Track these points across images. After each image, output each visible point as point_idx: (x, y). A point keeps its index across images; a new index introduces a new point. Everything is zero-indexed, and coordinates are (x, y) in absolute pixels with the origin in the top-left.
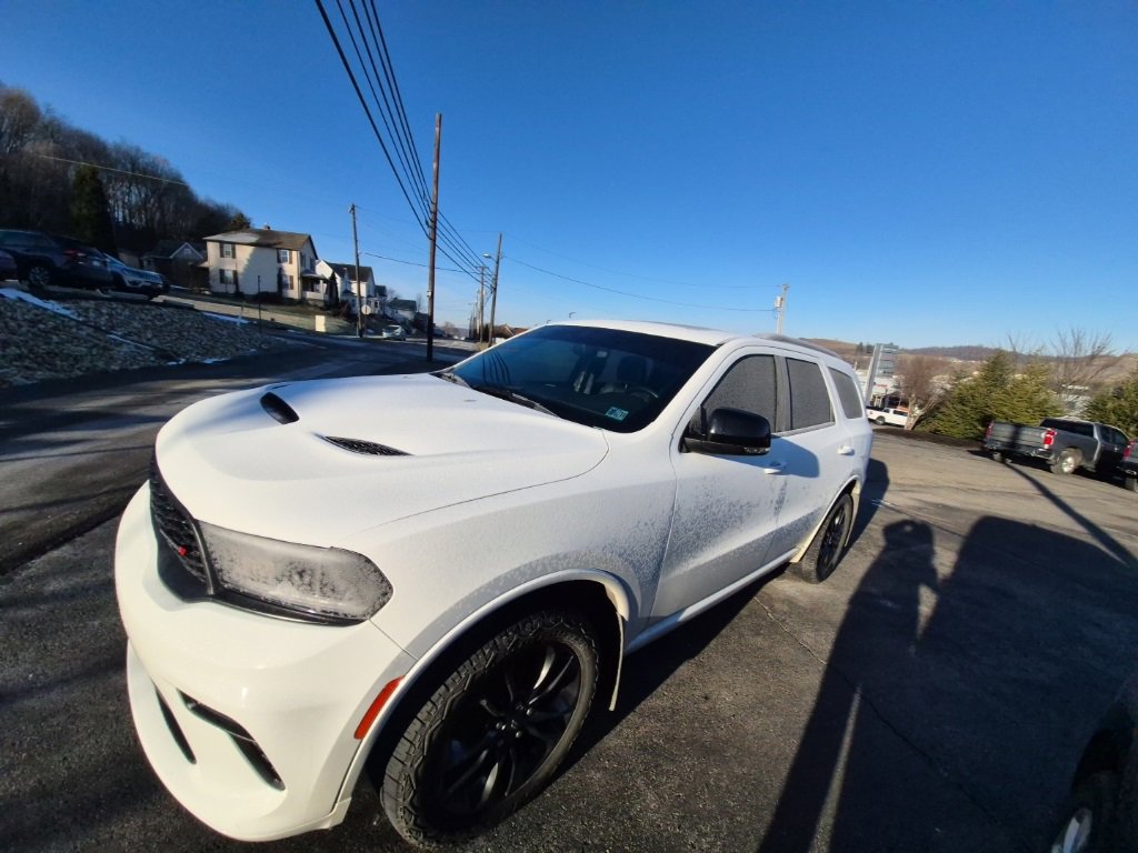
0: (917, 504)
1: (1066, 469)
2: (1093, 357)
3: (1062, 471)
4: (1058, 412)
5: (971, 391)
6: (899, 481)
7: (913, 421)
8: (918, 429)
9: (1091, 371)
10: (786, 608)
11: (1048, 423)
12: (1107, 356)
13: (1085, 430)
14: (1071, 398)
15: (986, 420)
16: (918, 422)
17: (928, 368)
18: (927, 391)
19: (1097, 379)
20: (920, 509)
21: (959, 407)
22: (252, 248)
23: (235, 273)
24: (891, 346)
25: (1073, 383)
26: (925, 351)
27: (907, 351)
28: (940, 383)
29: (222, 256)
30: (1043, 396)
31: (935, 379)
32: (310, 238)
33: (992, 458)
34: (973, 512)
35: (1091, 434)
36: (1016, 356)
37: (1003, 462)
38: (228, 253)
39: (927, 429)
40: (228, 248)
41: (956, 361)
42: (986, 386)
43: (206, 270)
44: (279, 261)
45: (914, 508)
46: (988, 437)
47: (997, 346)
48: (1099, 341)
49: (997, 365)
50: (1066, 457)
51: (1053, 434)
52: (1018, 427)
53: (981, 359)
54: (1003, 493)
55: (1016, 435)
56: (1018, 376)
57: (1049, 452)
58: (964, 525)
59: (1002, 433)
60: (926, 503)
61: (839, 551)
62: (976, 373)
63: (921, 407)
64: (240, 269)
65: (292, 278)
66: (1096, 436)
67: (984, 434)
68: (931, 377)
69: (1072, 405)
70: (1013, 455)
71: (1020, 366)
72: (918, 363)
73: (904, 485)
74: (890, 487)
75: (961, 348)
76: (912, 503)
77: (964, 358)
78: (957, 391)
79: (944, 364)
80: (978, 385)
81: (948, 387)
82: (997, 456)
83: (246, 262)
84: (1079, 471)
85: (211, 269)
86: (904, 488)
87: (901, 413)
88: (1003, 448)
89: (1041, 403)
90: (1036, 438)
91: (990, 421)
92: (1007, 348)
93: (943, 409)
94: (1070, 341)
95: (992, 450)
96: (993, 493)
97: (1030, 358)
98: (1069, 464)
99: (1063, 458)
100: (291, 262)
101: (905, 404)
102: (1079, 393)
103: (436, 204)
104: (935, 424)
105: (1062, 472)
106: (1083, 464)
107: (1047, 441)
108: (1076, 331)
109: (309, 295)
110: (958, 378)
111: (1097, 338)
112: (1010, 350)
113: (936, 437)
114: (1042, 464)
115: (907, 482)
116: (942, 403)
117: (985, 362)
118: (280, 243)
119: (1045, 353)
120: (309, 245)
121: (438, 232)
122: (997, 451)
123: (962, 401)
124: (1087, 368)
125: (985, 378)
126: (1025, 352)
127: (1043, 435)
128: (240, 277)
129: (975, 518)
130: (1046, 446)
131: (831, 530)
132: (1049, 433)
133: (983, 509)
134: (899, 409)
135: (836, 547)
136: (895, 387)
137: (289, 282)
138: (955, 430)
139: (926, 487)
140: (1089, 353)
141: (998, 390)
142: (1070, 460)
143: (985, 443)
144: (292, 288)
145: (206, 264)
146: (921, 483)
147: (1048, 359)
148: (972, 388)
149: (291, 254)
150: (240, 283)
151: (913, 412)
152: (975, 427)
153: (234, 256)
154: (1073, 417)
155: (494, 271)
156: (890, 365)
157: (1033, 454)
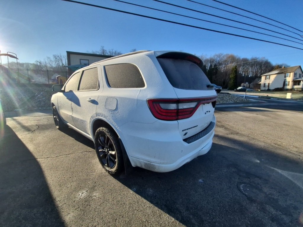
22: (276, 75)
23: (269, 84)
29: (266, 79)
32: (300, 67)
38: (268, 78)
40: (268, 77)
43: (260, 84)
44: (285, 77)
64: (271, 82)
65: (289, 82)
83: (273, 80)
85: (261, 84)
100: (290, 77)
109: (296, 87)
118: (286, 71)
120: (300, 69)
128: (270, 85)
137: (288, 83)
144: (289, 85)
145: (260, 83)
149: (290, 74)
150: (270, 86)
153: (269, 79)
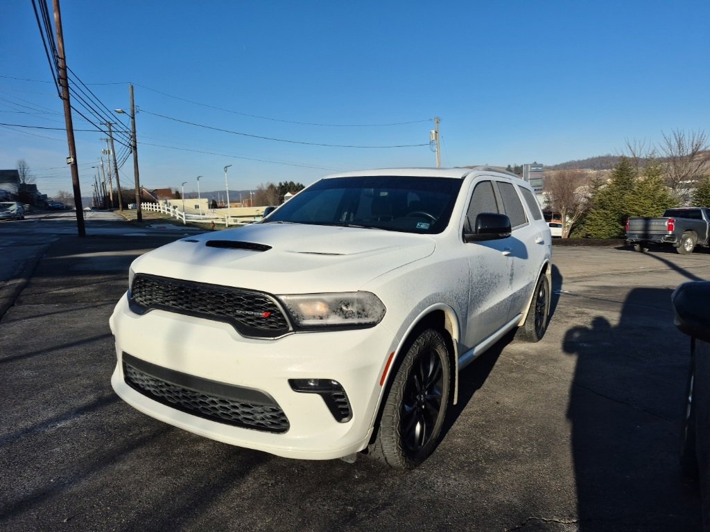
0: (586, 289)
1: (688, 249)
2: (694, 154)
3: (685, 250)
4: (674, 204)
5: (608, 196)
6: (570, 276)
7: (567, 231)
8: (573, 236)
9: (693, 165)
10: (523, 357)
11: (669, 213)
12: (704, 152)
13: (695, 214)
14: (683, 191)
15: (624, 220)
16: (571, 231)
17: (571, 181)
18: (574, 202)
19: (699, 173)
20: (589, 291)
21: (602, 211)
24: (535, 164)
25: (683, 178)
26: (565, 166)
27: (549, 168)
28: (582, 192)
30: (661, 192)
31: (577, 190)
33: (634, 250)
34: (628, 287)
35: (701, 218)
36: (636, 161)
37: (642, 251)
39: (580, 235)
41: (591, 172)
42: (619, 190)
45: (585, 291)
46: (628, 232)
47: (621, 154)
48: (696, 139)
49: (623, 169)
50: (686, 239)
51: (673, 221)
52: (647, 220)
53: (611, 168)
54: (645, 273)
55: (646, 227)
56: (641, 179)
57: (673, 237)
58: (622, 296)
59: (636, 226)
60: (592, 287)
61: (545, 317)
62: (609, 180)
63: (571, 216)
66: (704, 218)
67: (624, 231)
68: (574, 189)
69: (685, 198)
70: (648, 244)
71: (641, 169)
72: (562, 178)
73: (573, 278)
74: (564, 281)
75: (593, 159)
76: (583, 289)
77: (598, 168)
78: (597, 198)
79: (582, 176)
80: (612, 191)
81: (590, 195)
82: (637, 247)
84: (698, 249)
86: (574, 280)
87: (556, 226)
88: (639, 239)
89: (661, 199)
90: (661, 227)
91: (626, 220)
92: (629, 155)
93: (589, 216)
94: (674, 143)
95: (633, 243)
96: (638, 273)
97: (648, 161)
98: (689, 245)
99: (684, 240)
101: (558, 216)
102: (688, 186)
103: (64, 59)
104: (586, 230)
105: (685, 252)
106: (699, 242)
107: (670, 228)
108: (676, 133)
110: (597, 186)
111: (693, 138)
112: (631, 156)
113: (588, 241)
114: (669, 248)
115: (576, 276)
116: (587, 211)
117: (614, 169)
119: (657, 155)
121: (70, 91)
122: (637, 243)
123: (602, 205)
124: (690, 164)
125: (617, 183)
126: (643, 156)
127: (666, 224)
129: (628, 290)
130: (670, 233)
131: (539, 301)
132: (670, 221)
133: (632, 285)
134: (553, 221)
135: (543, 315)
136: (545, 202)
138: (602, 233)
139: (591, 277)
140: (690, 152)
141: (628, 192)
142: (689, 241)
143: (626, 238)
146: (586, 275)
147: (661, 160)
148: (609, 194)
151: (565, 222)
152: (617, 227)
154: (687, 206)
155: (130, 127)
156: (539, 182)
157: (663, 241)
